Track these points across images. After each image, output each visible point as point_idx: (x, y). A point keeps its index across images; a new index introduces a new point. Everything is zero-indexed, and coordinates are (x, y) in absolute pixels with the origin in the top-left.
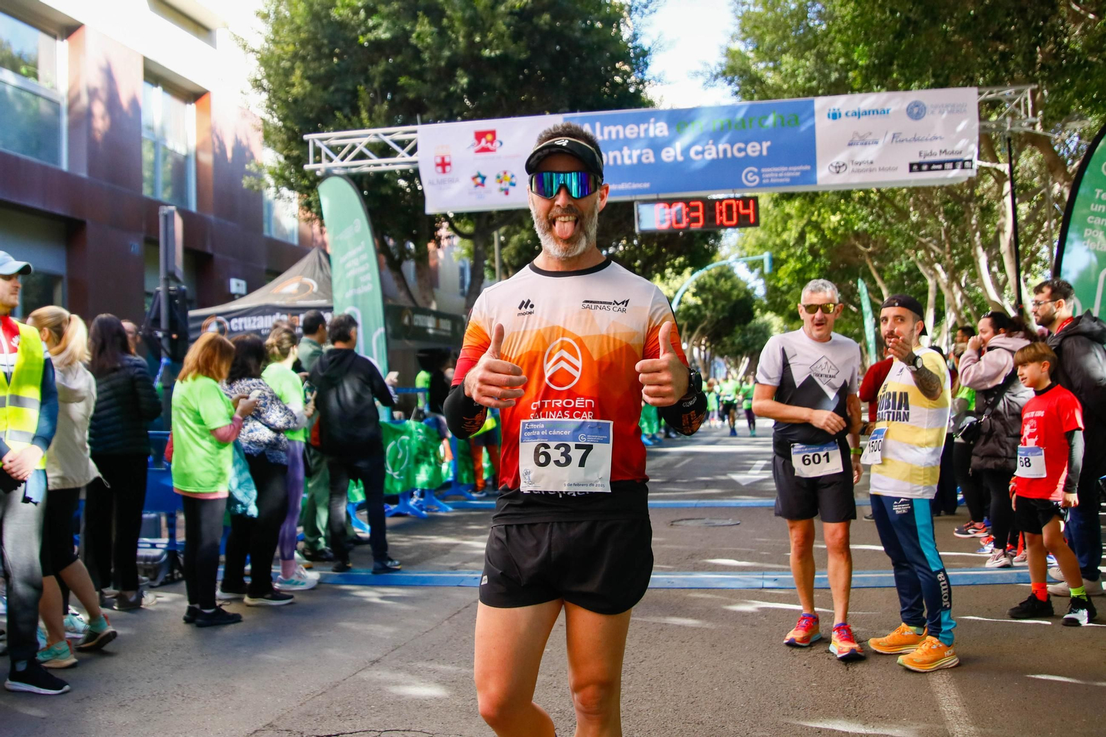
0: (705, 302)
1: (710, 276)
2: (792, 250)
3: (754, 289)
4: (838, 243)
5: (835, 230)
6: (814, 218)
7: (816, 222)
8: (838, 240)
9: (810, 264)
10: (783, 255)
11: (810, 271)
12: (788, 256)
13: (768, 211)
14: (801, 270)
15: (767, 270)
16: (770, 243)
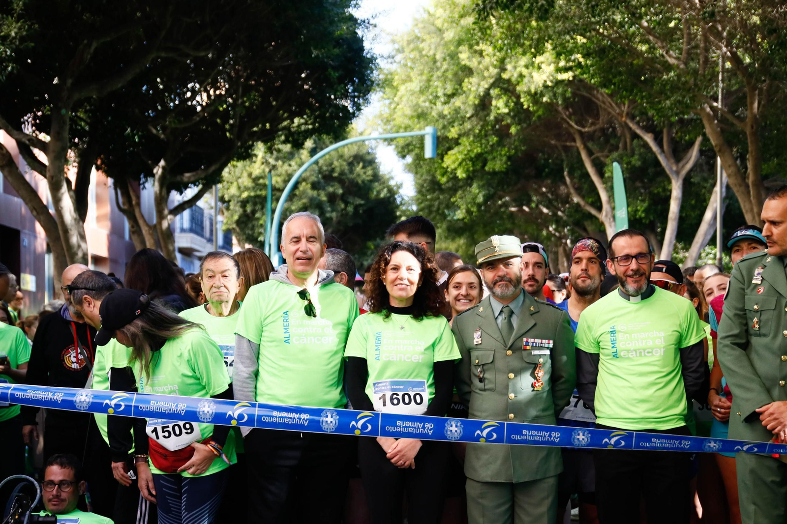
0: (332, 198)
1: (341, 157)
2: (468, 126)
3: (399, 186)
4: (539, 117)
5: (535, 97)
6: (505, 76)
7: (509, 81)
8: (540, 112)
9: (492, 146)
10: (453, 133)
11: (494, 158)
12: (460, 136)
13: (435, 62)
14: (479, 156)
15: (428, 153)
16: (434, 114)
